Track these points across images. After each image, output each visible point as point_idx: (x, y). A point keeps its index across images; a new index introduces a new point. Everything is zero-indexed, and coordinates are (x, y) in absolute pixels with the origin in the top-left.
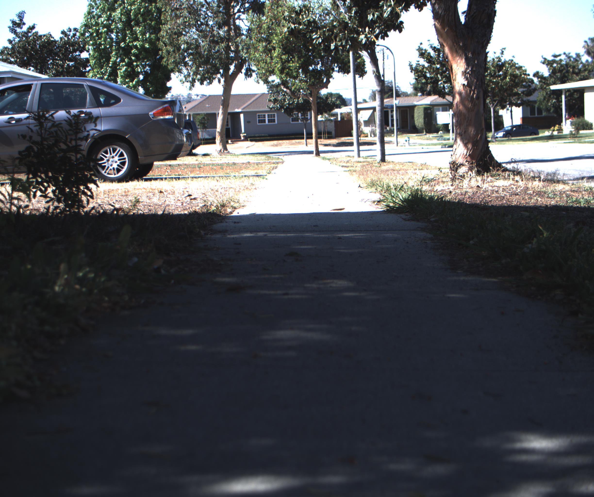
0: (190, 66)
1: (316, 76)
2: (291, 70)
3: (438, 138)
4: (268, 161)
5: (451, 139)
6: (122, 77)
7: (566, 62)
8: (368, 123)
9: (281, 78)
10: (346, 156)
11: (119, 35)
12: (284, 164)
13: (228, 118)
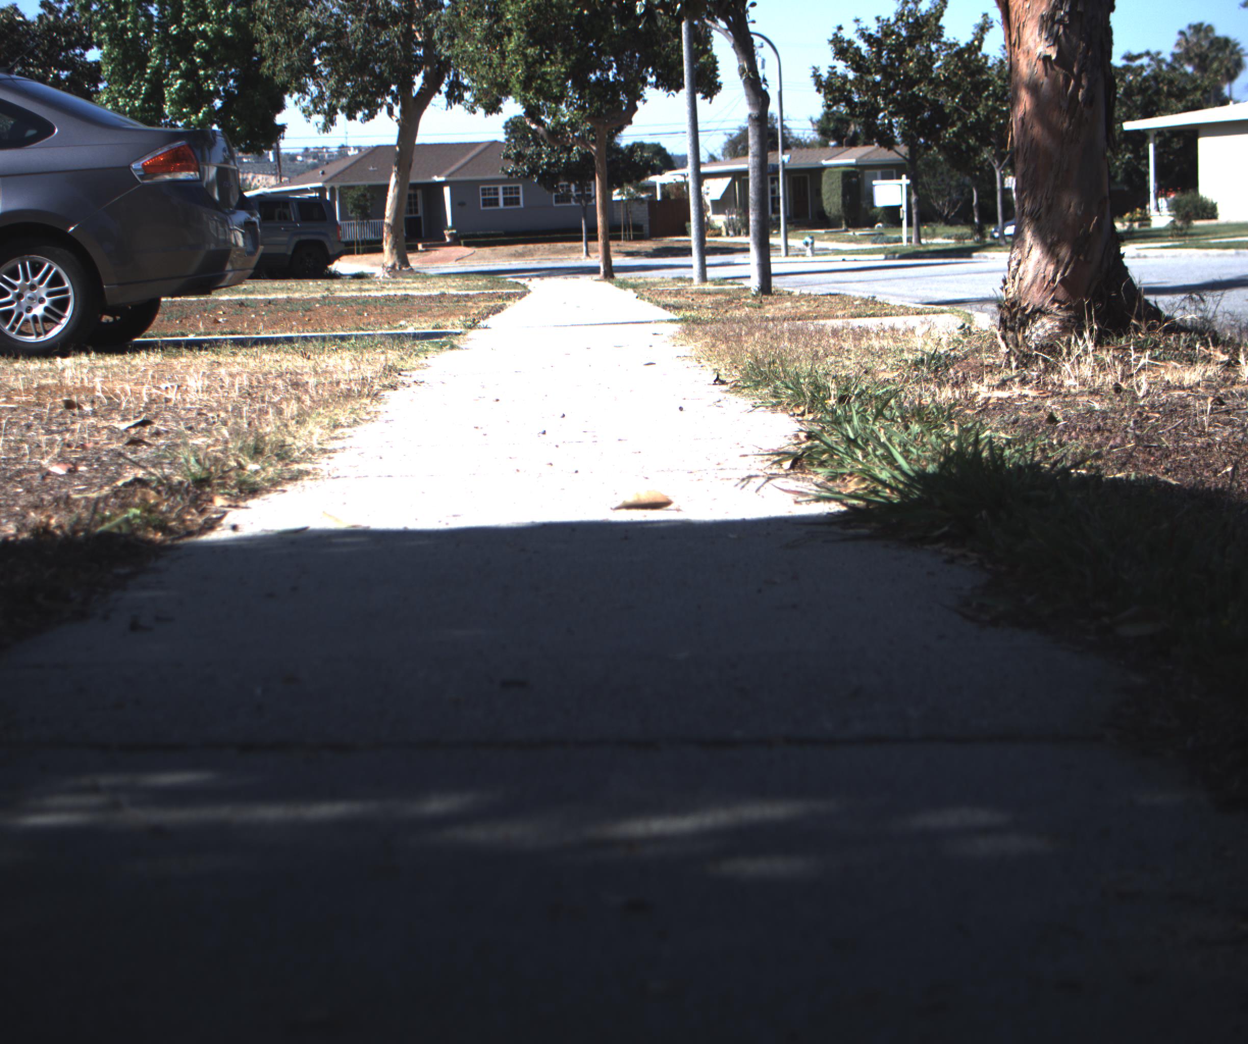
0: (325, 78)
1: (605, 96)
2: (548, 81)
3: (874, 238)
4: (491, 291)
5: (905, 240)
6: (173, 102)
7: (1153, 70)
8: (720, 206)
9: (525, 102)
10: (674, 279)
11: (165, 9)
12: (523, 299)
13: (415, 196)
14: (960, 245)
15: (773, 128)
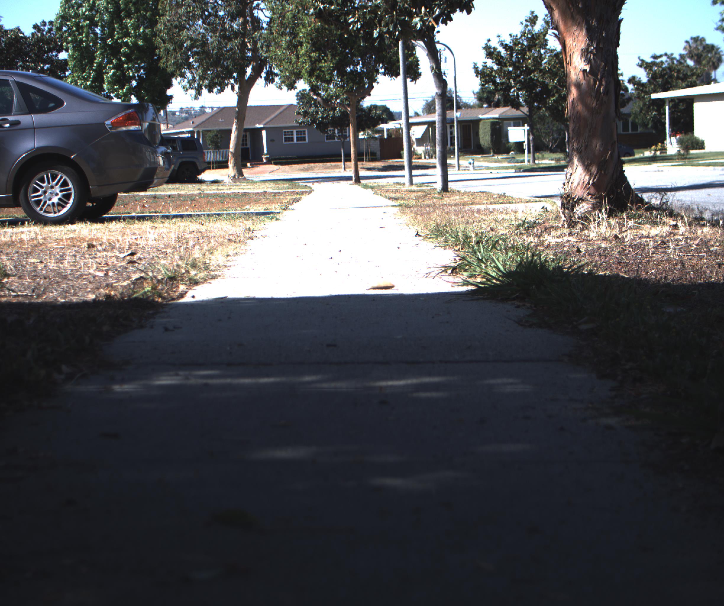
0: (196, 69)
1: (356, 80)
2: (323, 72)
3: (509, 160)
4: (292, 190)
5: (526, 161)
6: (109, 83)
7: (668, 64)
8: (420, 142)
9: (310, 83)
10: (394, 183)
11: (105, 30)
12: (311, 194)
13: (246, 136)
14: (558, 164)
15: (452, 97)
